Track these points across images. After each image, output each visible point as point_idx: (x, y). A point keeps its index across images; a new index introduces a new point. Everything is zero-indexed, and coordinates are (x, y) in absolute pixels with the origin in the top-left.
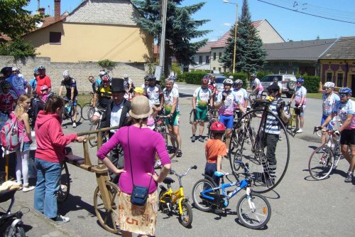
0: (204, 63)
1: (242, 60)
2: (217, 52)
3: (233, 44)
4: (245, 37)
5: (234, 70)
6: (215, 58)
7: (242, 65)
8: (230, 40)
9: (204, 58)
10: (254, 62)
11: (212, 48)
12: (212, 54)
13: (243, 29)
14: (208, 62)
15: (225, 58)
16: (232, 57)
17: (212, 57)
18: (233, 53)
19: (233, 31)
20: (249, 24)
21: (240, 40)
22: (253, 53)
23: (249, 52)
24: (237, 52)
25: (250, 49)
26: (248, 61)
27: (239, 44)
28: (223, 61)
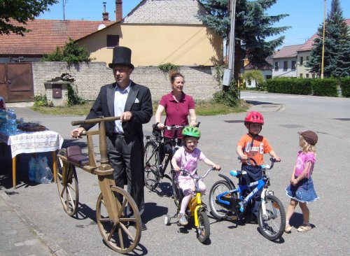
0: (289, 70)
1: (333, 63)
2: (304, 55)
3: (321, 45)
4: (336, 37)
5: (322, 75)
6: (301, 63)
7: (332, 69)
8: (317, 41)
9: (289, 64)
10: (346, 66)
11: (299, 52)
12: (299, 59)
13: (333, 28)
14: (294, 68)
15: (312, 62)
16: (320, 60)
17: (299, 63)
18: (321, 55)
19: (321, 30)
20: (341, 21)
21: (329, 40)
22: (346, 54)
23: (340, 54)
24: (326, 54)
25: (341, 51)
26: (339, 64)
27: (327, 45)
28: (310, 65)
